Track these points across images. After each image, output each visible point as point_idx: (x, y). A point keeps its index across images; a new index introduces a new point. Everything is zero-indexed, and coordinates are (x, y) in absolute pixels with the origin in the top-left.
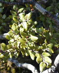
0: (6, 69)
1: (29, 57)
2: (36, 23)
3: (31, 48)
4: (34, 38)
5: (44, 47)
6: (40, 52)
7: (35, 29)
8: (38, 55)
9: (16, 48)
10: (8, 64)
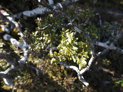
0: (61, 71)
1: (72, 60)
2: (77, 39)
3: (74, 55)
4: (75, 48)
5: (82, 54)
6: (80, 57)
7: (76, 43)
8: (78, 59)
9: (64, 55)
10: (62, 68)
